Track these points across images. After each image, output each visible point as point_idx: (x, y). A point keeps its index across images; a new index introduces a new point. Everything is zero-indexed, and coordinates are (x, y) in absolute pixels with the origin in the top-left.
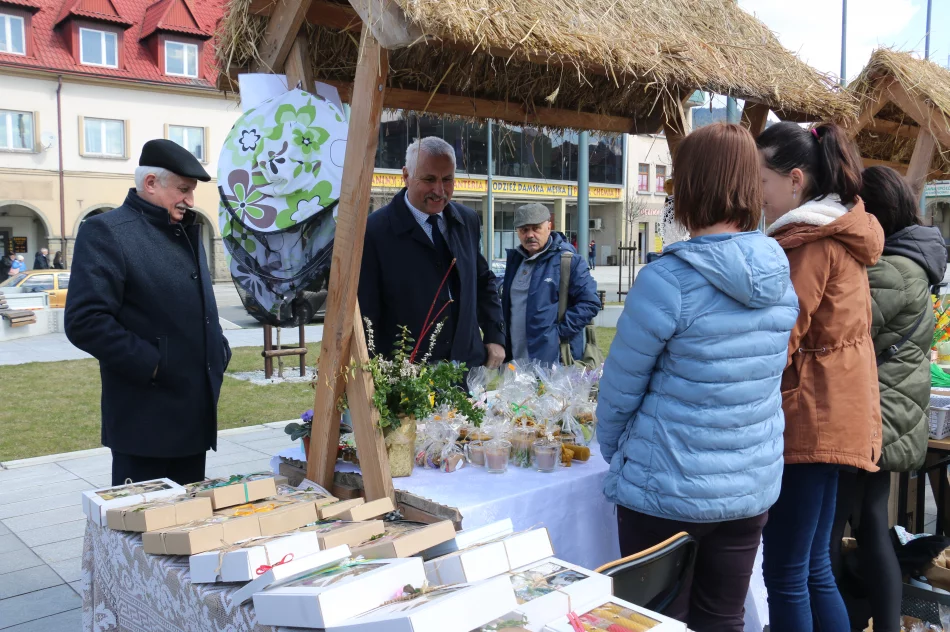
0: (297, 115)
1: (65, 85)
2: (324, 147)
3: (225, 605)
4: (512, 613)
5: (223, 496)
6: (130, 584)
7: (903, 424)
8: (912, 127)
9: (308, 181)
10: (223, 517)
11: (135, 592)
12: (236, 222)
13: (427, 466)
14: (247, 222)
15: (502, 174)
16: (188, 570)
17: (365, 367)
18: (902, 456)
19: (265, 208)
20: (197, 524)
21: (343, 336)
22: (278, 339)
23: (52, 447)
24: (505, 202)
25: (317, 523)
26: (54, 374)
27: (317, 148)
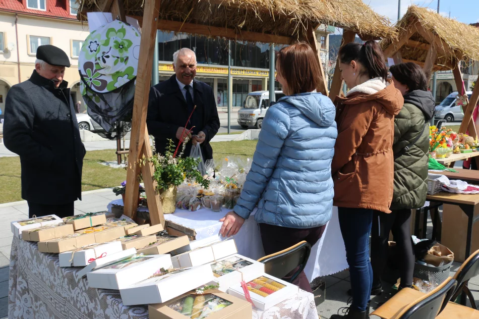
0: (116, 33)
1: (19, 19)
2: (130, 49)
3: (75, 277)
4: (212, 282)
5: (79, 223)
6: (32, 268)
7: (410, 186)
8: (427, 45)
9: (122, 67)
10: (78, 234)
11: (33, 272)
12: (88, 88)
13: (182, 208)
14: (93, 88)
15: (237, 65)
16: (58, 261)
17: (150, 160)
18: (410, 200)
19: (101, 80)
20: (64, 237)
21: (139, 144)
22: (124, 145)
23: (11, 199)
24: (238, 79)
25: (125, 237)
26: (14, 163)
27: (126, 50)
